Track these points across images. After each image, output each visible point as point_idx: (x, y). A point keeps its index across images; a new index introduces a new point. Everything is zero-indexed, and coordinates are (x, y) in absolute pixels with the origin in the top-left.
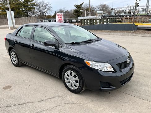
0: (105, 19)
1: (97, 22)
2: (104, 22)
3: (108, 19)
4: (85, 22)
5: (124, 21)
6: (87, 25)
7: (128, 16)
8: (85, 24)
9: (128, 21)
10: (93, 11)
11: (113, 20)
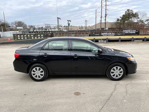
0: (39, 34)
1: (31, 37)
2: (38, 37)
3: (41, 34)
4: (19, 37)
5: (55, 36)
6: (21, 39)
7: (51, 32)
8: (19, 38)
9: (58, 36)
10: (10, 26)
11: (46, 35)
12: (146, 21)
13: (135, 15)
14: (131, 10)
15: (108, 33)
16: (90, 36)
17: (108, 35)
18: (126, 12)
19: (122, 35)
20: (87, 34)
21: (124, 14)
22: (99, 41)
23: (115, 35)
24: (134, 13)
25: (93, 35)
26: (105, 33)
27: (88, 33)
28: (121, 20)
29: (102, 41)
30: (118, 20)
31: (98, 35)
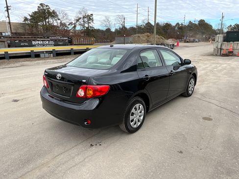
12: (69, 25)
13: (53, 14)
14: (47, 6)
15: (43, 41)
16: (9, 46)
17: (44, 45)
18: (38, 7)
19: (65, 45)
20: (3, 43)
21: (37, 10)
22: (42, 55)
23: (55, 45)
24: (51, 11)
25: (16, 45)
26: (39, 41)
27: (4, 41)
28: (30, 20)
29: (47, 55)
30: (26, 19)
31: (26, 44)
